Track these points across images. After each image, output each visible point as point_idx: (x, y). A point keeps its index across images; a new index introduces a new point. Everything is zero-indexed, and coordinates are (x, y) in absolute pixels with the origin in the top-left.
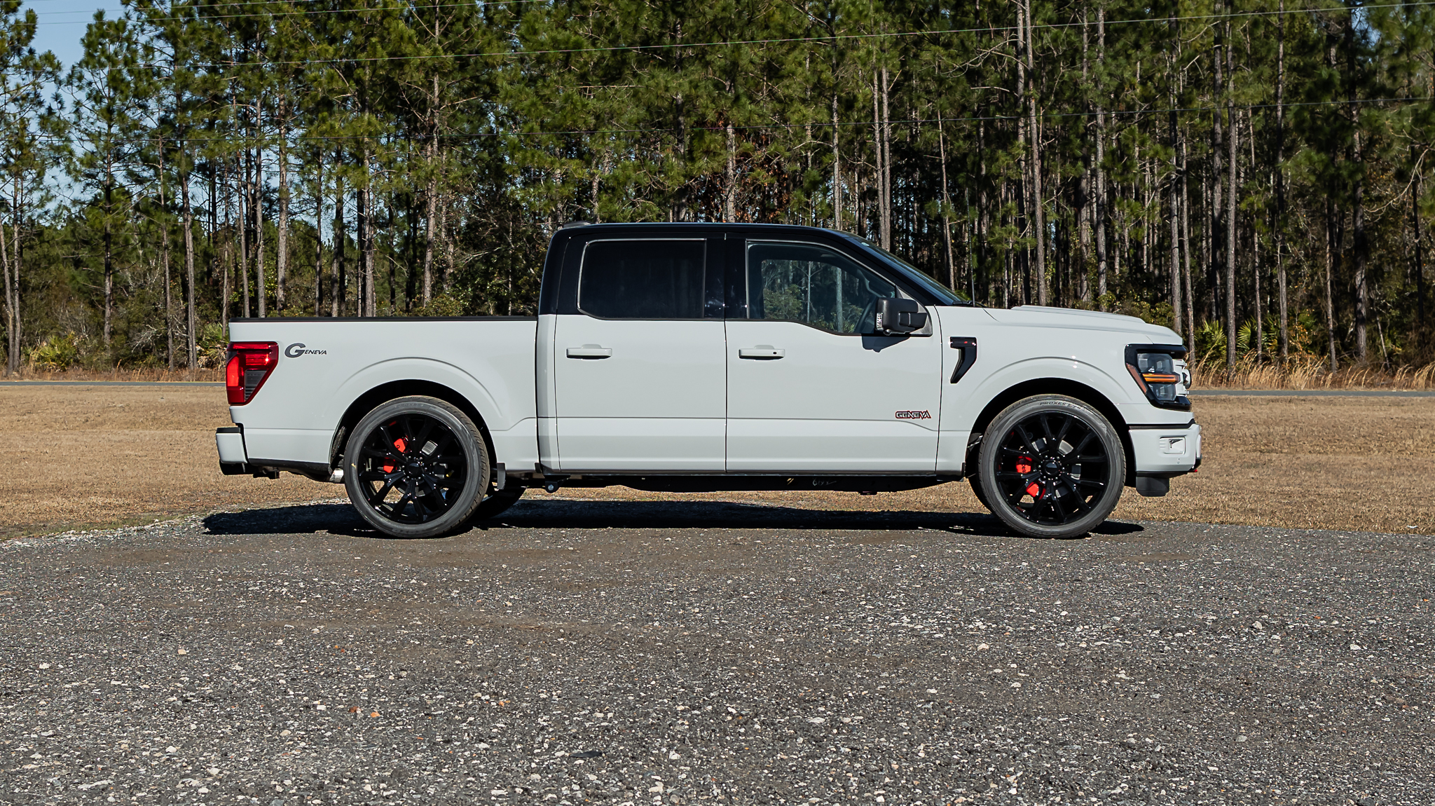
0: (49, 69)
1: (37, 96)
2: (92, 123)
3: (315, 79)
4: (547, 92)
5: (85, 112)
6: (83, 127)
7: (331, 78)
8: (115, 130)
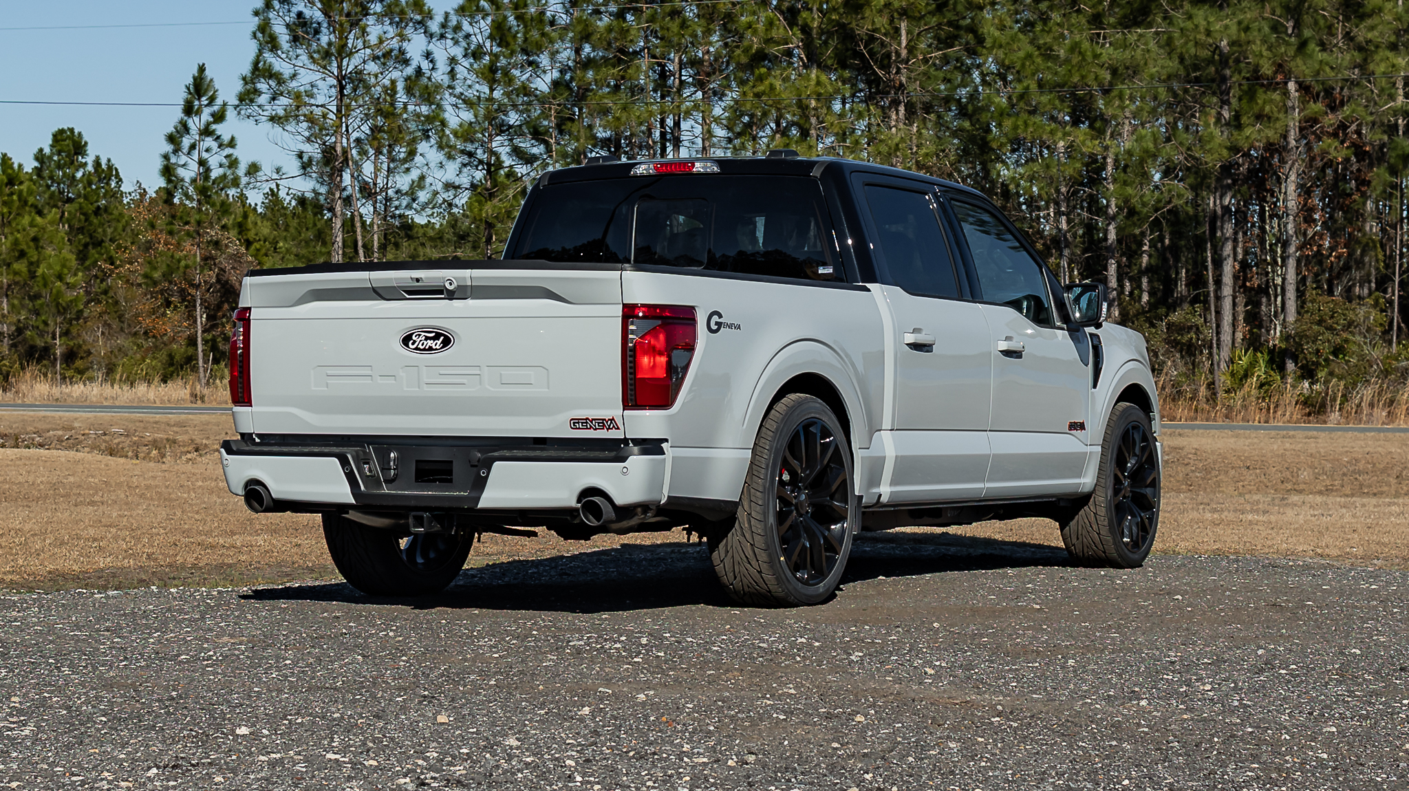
0: (418, 17)
1: (402, 52)
2: (470, 86)
3: (749, 26)
4: (1048, 39)
5: (461, 71)
6: (458, 90)
7: (770, 24)
8: (497, 94)
